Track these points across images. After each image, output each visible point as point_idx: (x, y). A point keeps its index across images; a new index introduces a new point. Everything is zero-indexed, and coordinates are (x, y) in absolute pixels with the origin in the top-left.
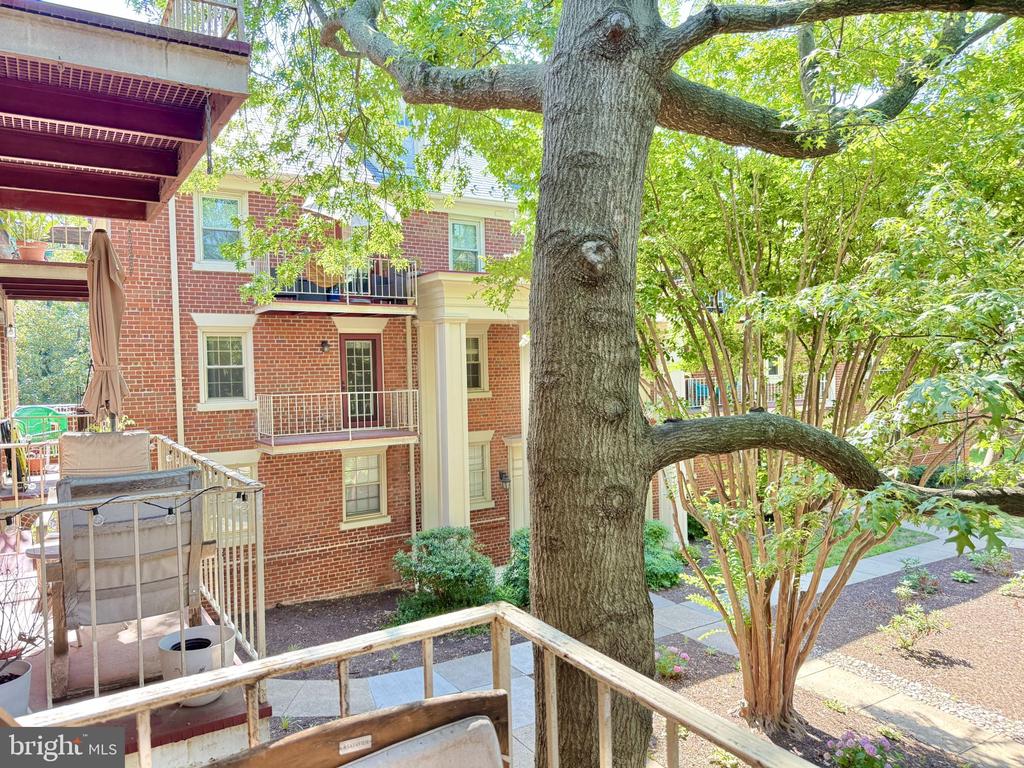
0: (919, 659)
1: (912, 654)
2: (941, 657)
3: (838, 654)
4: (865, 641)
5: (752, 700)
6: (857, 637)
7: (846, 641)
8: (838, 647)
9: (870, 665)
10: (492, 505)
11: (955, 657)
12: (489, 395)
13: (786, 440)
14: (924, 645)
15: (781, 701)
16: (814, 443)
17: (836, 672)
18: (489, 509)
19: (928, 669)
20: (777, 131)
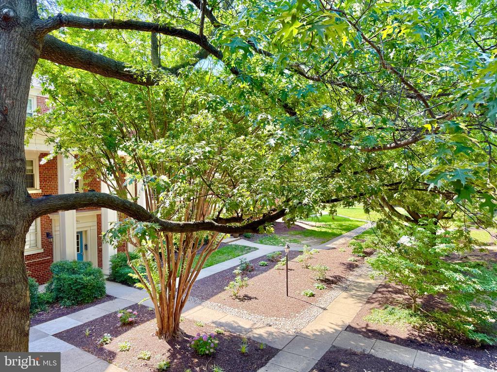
0: (239, 299)
1: (237, 297)
2: (248, 297)
3: (208, 302)
4: (220, 295)
5: (161, 327)
6: (217, 293)
7: (212, 296)
8: (208, 299)
9: (219, 304)
10: (42, 251)
11: (252, 296)
12: (40, 191)
13: (103, 203)
14: (241, 293)
15: (173, 325)
16: (118, 204)
17: (205, 310)
18: (40, 253)
19: (242, 302)
20: (122, 72)
